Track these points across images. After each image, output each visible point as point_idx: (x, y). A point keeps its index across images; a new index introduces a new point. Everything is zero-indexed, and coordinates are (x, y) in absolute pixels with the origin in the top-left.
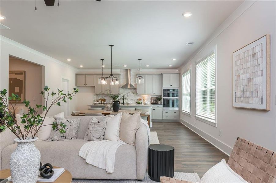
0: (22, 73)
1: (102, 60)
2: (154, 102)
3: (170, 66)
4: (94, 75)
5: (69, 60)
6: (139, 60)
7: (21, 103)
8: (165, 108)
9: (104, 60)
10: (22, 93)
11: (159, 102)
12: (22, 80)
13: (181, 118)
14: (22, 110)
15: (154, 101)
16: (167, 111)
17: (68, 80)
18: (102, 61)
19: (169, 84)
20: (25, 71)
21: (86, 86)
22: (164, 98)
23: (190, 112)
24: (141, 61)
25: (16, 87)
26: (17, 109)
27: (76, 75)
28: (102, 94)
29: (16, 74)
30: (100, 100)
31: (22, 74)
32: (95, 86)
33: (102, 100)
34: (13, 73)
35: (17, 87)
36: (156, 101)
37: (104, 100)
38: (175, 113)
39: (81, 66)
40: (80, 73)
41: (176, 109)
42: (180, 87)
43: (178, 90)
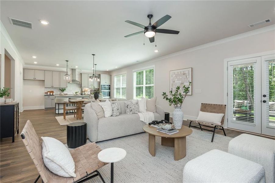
3: (107, 70)
4: (44, 71)
9: (68, 61)
15: (93, 92)
18: (66, 62)
19: (104, 81)
21: (35, 80)
22: (102, 90)
27: (24, 69)
28: (52, 87)
30: (48, 92)
32: (44, 80)
33: (50, 92)
37: (53, 92)
39: (35, 63)
40: (28, 68)
41: (109, 97)
42: (111, 84)
43: (110, 86)
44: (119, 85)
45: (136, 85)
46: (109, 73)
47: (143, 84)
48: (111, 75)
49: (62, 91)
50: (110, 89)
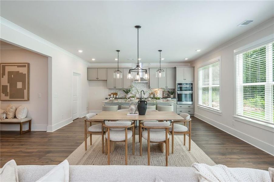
0: (26, 65)
1: (118, 51)
2: (167, 96)
4: (106, 69)
5: (80, 51)
6: (159, 51)
7: (25, 100)
8: (178, 103)
9: (119, 51)
10: (25, 89)
11: (172, 96)
12: (25, 74)
13: (195, 113)
14: (24, 109)
15: (166, 94)
16: (181, 105)
17: (79, 74)
20: (29, 63)
21: (97, 80)
22: (178, 92)
23: (219, 110)
24: (161, 52)
25: (18, 82)
26: (19, 108)
27: (88, 68)
28: (114, 88)
29: (18, 66)
30: (112, 94)
31: (26, 67)
32: (107, 80)
33: (114, 94)
34: (15, 66)
35: (20, 82)
36: (168, 95)
37: (116, 94)
38: (190, 107)
39: (93, 60)
40: (92, 67)
41: (191, 103)
42: (194, 81)
43: (192, 84)
44: (206, 83)
45: (244, 82)
46: (191, 64)
47: (264, 80)
48: (194, 67)
49: (126, 93)
50: (192, 89)
